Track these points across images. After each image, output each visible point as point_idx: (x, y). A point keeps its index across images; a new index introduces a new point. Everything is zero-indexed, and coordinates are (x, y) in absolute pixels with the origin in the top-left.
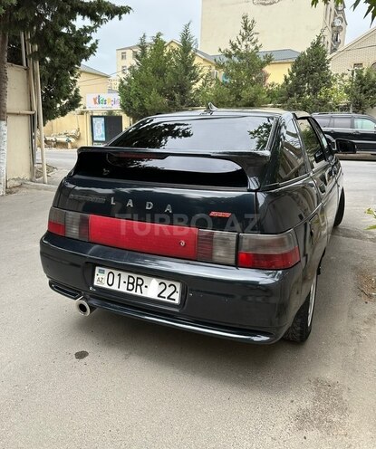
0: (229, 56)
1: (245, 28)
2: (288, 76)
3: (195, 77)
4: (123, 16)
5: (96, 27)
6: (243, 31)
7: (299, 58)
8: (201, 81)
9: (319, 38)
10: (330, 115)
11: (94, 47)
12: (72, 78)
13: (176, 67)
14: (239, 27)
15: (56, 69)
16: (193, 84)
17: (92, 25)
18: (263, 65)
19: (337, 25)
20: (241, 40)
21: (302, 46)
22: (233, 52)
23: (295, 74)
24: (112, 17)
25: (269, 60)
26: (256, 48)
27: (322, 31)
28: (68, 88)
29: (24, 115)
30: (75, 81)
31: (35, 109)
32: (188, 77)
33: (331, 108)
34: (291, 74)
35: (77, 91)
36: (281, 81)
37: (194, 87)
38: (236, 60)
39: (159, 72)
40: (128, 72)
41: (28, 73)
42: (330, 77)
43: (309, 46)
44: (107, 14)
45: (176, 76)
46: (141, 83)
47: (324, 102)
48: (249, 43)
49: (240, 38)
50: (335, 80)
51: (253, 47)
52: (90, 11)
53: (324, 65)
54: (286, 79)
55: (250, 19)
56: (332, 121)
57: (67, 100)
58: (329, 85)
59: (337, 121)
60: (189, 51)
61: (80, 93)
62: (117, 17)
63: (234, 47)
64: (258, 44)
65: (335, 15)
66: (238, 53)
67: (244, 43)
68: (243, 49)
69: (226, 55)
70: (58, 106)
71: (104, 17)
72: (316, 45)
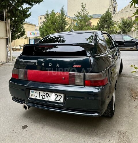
0: (78, 17)
1: (83, 7)
2: (99, 23)
3: (66, 24)
4: (40, 3)
5: (30, 7)
6: (82, 8)
7: (102, 16)
8: (68, 25)
9: (108, 9)
10: (114, 35)
11: (30, 14)
12: (22, 25)
13: (59, 21)
14: (81, 7)
15: (16, 22)
16: (66, 26)
17: (29, 7)
18: (90, 19)
19: (114, 5)
20: (81, 11)
21: (103, 12)
22: (79, 15)
23: (101, 22)
24: (36, 4)
25: (91, 17)
26: (87, 14)
27: (109, 7)
28: (20, 29)
29: (4, 38)
30: (23, 26)
31: (8, 36)
32: (64, 24)
33: (114, 33)
34: (100, 22)
35: (24, 29)
36: (96, 25)
37: (66, 27)
38: (80, 18)
39: (54, 23)
40: (42, 23)
41: (6, 24)
42: (113, 22)
43: (105, 12)
44: (34, 3)
45: (59, 24)
46: (47, 27)
47: (112, 31)
48: (84, 12)
49: (81, 10)
50: (115, 23)
51: (86, 13)
52: (28, 2)
53: (111, 18)
54: (98, 24)
55: (84, 4)
56: (115, 37)
57: (20, 33)
58: (113, 25)
59: (117, 37)
60: (64, 16)
61: (25, 30)
62: (38, 4)
63: (79, 14)
64: (87, 12)
65: (113, 2)
66: (81, 15)
67: (83, 12)
68: (82, 14)
69: (77, 17)
70: (17, 35)
71: (33, 3)
72: (107, 12)
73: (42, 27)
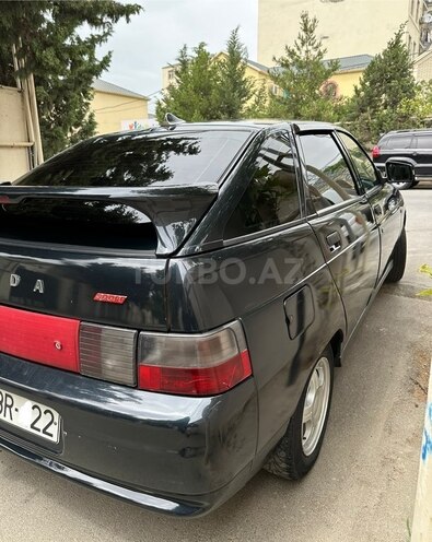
0: (286, 65)
1: (306, 30)
2: (359, 87)
3: (244, 94)
6: (303, 34)
7: (373, 63)
8: (253, 98)
9: (398, 36)
10: (411, 132)
11: (106, 61)
12: (85, 101)
13: (223, 83)
14: (297, 29)
15: (61, 90)
16: (244, 102)
18: (328, 74)
19: (427, 21)
20: (300, 45)
21: (377, 48)
22: (291, 60)
23: (368, 84)
24: (117, 20)
25: (335, 66)
26: (320, 54)
27: (402, 26)
28: (80, 113)
29: (20, 147)
30: (87, 104)
31: (33, 139)
32: (236, 94)
33: (414, 124)
34: (363, 84)
35: (91, 116)
36: (350, 94)
37: (245, 105)
38: (295, 70)
39: (203, 89)
40: (166, 92)
41: (23, 96)
42: (412, 85)
43: (386, 47)
44: (110, 15)
45: (222, 93)
46: (182, 104)
47: (405, 117)
48: (310, 48)
49: (299, 42)
50: (420, 89)
51: (315, 53)
53: (405, 70)
54: (356, 91)
55: (311, 17)
56: (414, 140)
57: (80, 128)
58: (412, 95)
59: (420, 141)
60: (238, 61)
61: (96, 119)
63: (292, 54)
64: (322, 49)
65: (424, 9)
66: (297, 60)
67: (305, 48)
68: (303, 56)
69: (283, 65)
70: (69, 135)
72: (395, 46)
73: (164, 105)
